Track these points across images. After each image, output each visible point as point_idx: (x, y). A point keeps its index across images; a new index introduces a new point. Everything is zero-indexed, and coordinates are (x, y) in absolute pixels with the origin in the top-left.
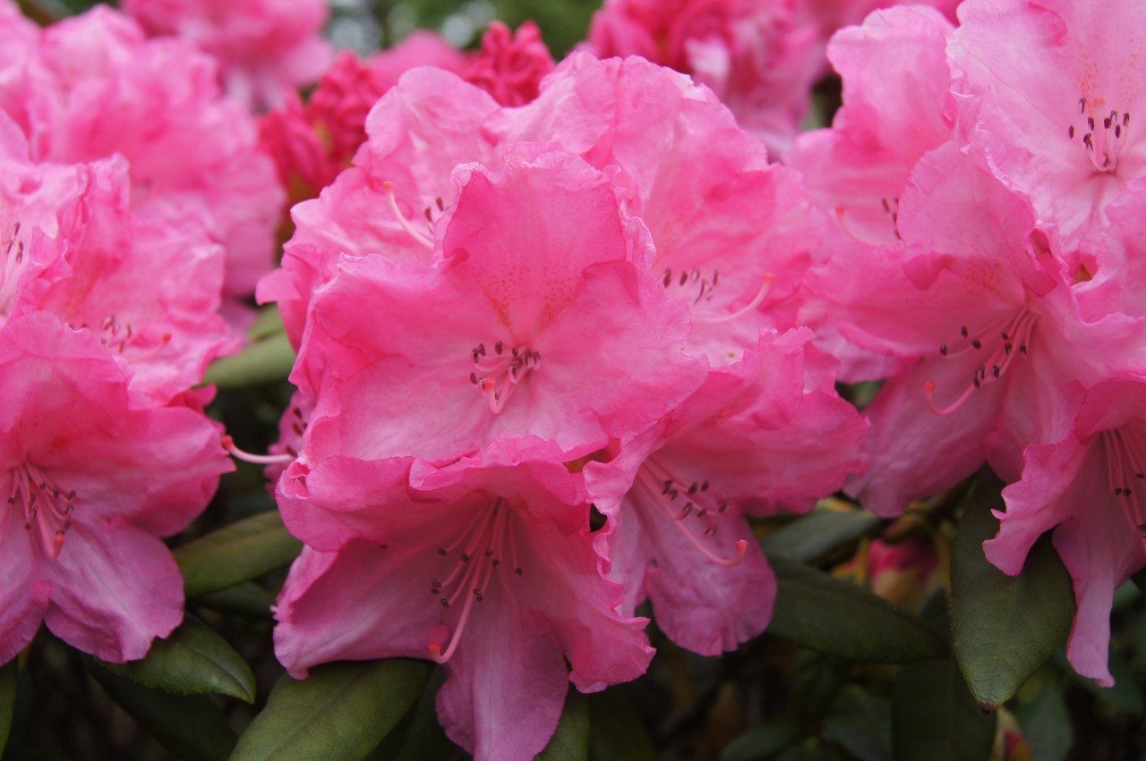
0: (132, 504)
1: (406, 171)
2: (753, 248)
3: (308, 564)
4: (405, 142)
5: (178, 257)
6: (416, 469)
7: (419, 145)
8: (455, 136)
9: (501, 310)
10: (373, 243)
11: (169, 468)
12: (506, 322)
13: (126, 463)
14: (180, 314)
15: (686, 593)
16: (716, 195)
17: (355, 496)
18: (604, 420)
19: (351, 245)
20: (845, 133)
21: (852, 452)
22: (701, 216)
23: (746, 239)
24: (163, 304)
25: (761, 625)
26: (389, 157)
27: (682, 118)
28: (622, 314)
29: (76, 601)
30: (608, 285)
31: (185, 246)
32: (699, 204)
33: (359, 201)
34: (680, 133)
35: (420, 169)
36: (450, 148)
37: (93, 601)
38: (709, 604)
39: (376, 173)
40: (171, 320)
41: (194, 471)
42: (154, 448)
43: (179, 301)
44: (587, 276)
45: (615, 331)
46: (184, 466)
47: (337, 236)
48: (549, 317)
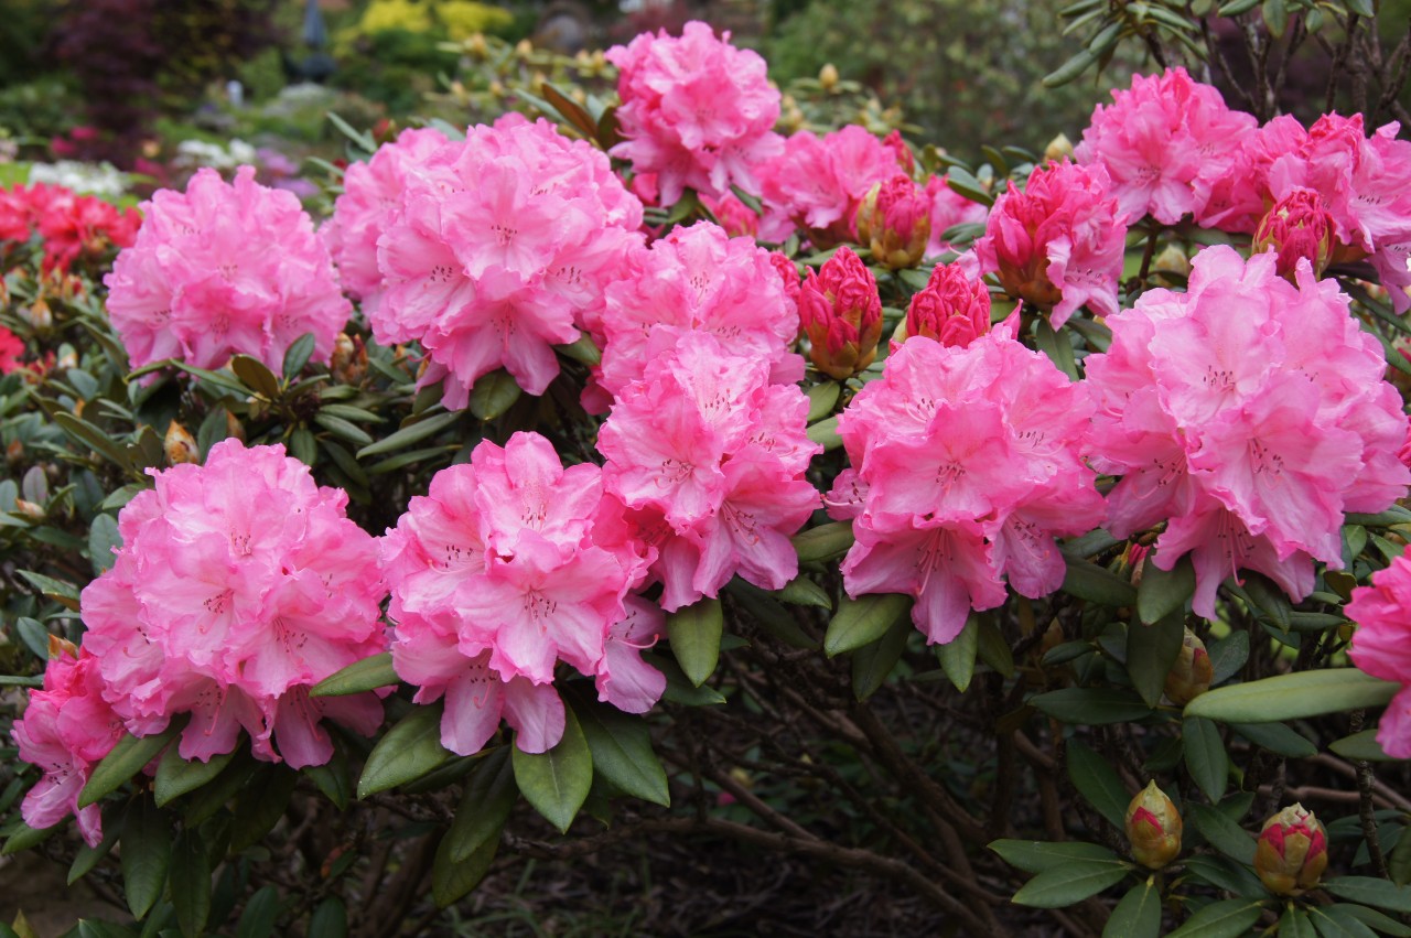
0: (775, 521)
1: (907, 382)
2: (1061, 418)
3: (858, 552)
4: (906, 368)
5: (789, 402)
6: (915, 519)
7: (913, 370)
9: (948, 449)
10: (891, 413)
11: (795, 506)
12: (950, 453)
13: (775, 503)
15: (1023, 570)
16: (1045, 397)
17: (888, 528)
18: (991, 500)
19: (882, 415)
20: (1112, 356)
21: (1101, 513)
22: (1038, 405)
23: (1058, 414)
24: (782, 424)
25: (1058, 586)
26: (898, 373)
27: (1031, 367)
28: (1001, 459)
29: (750, 562)
30: (995, 447)
31: (792, 396)
32: (1037, 401)
33: (886, 394)
34: (1029, 374)
35: (913, 380)
37: (758, 563)
38: (1034, 576)
39: (893, 381)
41: (806, 508)
44: (987, 442)
45: (998, 466)
46: (802, 506)
47: (877, 411)
48: (969, 453)
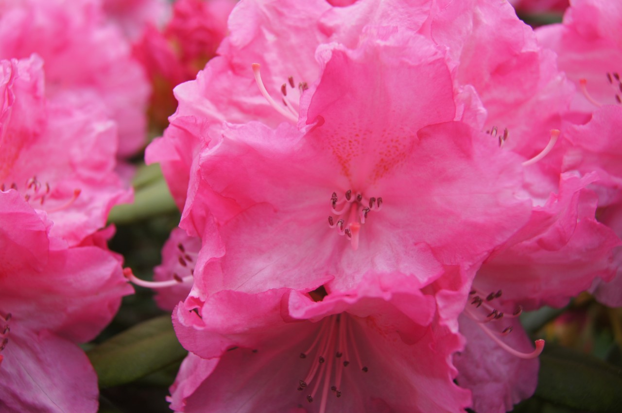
0: (55, 321)
4: (259, 36)
5: (83, 131)
6: (294, 299)
7: (270, 38)
8: (297, 30)
10: (236, 115)
11: (83, 294)
14: (86, 173)
15: (481, 372)
16: (500, 71)
17: (239, 322)
18: (435, 251)
19: (220, 116)
20: (573, 28)
22: (487, 87)
23: (518, 104)
24: (72, 166)
25: (531, 390)
26: (245, 48)
27: (478, 10)
28: (455, 165)
29: (15, 396)
30: (440, 143)
31: (87, 123)
32: (487, 78)
34: (477, 23)
35: (271, 56)
36: (294, 40)
37: (29, 397)
38: (497, 380)
40: (79, 178)
41: (103, 295)
42: (71, 279)
43: (84, 164)
44: (421, 135)
45: (448, 180)
46: (95, 291)
48: (384, 168)
